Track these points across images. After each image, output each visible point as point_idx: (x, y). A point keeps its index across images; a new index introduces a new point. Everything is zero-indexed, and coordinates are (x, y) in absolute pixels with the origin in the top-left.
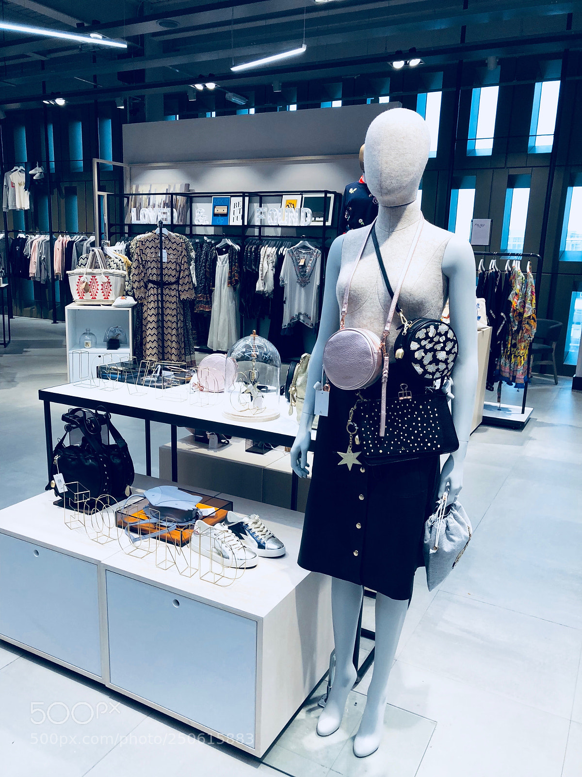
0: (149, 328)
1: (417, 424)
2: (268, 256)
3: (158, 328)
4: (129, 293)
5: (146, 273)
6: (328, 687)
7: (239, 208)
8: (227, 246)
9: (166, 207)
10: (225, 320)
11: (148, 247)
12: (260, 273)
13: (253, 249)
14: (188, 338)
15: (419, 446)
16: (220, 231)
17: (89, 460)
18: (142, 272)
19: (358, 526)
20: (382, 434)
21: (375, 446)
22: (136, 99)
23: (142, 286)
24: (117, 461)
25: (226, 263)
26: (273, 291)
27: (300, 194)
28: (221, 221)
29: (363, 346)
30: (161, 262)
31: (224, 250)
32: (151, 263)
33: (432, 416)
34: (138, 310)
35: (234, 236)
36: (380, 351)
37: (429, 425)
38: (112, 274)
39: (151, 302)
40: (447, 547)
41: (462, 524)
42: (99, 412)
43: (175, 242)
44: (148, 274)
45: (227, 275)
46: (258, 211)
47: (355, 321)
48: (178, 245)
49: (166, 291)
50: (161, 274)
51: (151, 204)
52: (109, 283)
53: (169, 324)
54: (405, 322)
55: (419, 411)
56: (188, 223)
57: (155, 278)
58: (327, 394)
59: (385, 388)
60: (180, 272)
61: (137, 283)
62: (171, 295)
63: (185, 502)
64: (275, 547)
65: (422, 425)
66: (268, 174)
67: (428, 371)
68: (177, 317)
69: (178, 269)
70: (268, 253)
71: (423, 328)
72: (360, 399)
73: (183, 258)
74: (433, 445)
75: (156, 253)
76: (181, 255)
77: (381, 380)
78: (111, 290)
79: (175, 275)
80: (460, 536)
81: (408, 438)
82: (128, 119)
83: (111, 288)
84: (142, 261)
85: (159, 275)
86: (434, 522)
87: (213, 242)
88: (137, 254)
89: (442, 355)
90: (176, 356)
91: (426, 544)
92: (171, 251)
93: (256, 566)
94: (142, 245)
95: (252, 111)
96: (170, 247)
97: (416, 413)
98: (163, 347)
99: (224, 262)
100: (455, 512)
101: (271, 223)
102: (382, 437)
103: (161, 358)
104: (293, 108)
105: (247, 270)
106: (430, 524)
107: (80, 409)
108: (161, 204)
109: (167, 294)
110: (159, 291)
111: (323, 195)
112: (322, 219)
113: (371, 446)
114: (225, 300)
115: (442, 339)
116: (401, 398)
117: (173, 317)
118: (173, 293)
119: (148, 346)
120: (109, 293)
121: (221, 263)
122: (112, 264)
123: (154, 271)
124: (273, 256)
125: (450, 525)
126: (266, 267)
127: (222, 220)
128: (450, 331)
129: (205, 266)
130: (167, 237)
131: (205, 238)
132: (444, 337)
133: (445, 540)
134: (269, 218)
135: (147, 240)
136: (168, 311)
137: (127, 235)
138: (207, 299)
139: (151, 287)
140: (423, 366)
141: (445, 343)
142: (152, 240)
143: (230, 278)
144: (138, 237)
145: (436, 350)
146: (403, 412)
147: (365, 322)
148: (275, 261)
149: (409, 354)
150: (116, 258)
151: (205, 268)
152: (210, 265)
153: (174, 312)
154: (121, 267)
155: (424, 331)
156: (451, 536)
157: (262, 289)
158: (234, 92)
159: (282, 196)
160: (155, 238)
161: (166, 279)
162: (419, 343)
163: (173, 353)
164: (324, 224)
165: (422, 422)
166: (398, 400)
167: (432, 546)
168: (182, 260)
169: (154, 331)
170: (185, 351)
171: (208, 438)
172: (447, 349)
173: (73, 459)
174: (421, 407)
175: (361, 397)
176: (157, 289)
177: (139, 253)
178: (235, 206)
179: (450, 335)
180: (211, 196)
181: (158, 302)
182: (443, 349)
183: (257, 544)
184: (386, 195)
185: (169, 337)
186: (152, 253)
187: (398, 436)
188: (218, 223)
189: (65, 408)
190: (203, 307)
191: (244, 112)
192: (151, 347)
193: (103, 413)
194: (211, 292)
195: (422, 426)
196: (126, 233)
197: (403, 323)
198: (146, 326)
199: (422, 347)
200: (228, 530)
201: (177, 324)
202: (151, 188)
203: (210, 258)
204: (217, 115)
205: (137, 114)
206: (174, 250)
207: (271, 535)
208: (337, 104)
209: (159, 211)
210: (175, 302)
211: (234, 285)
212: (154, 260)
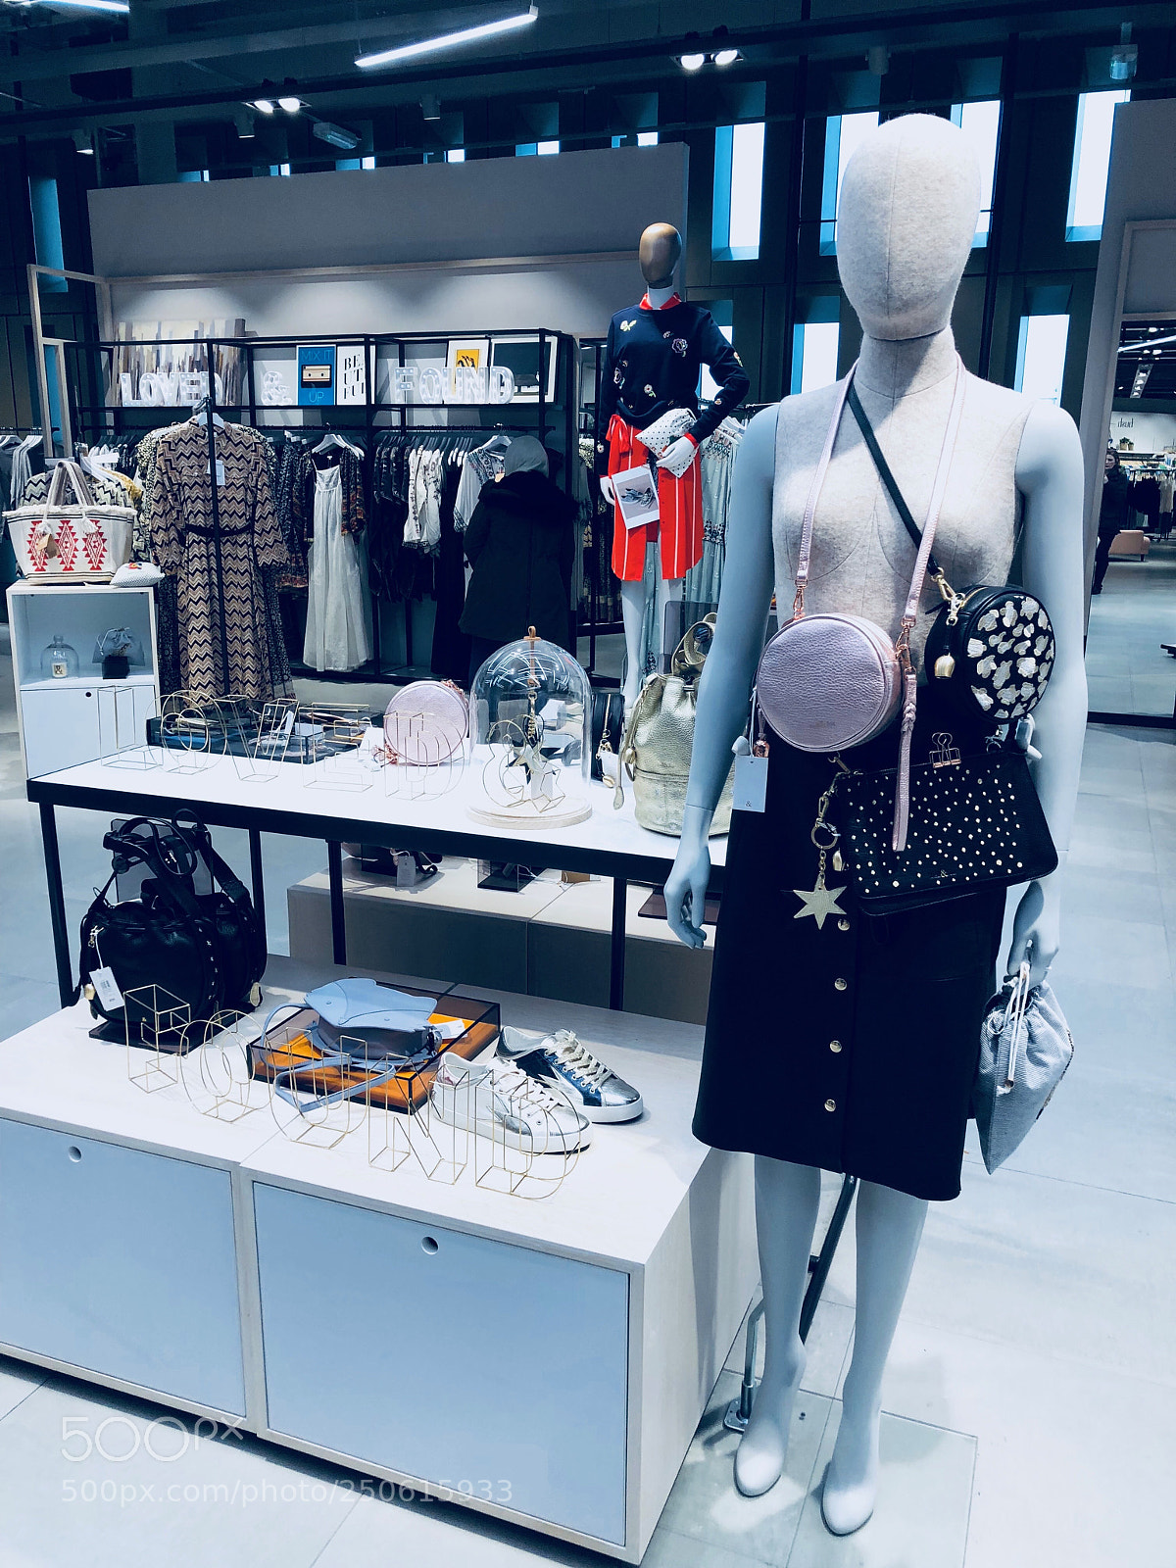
0: (194, 628)
1: (971, 820)
2: (426, 468)
3: (212, 627)
4: (141, 554)
5: (181, 511)
6: (743, 1387)
7: (356, 369)
8: (336, 450)
9: (195, 370)
10: (339, 607)
11: (182, 454)
12: (411, 504)
13: (392, 455)
14: (277, 647)
15: (977, 866)
16: (317, 419)
17: (171, 932)
18: (173, 508)
19: (835, 1048)
20: (899, 844)
21: (882, 873)
22: (111, 135)
23: (174, 539)
24: (228, 930)
25: (335, 484)
26: (441, 541)
27: (486, 338)
28: (318, 398)
29: (859, 654)
30: (214, 484)
31: (330, 457)
32: (191, 488)
33: (1002, 800)
34: (166, 593)
35: (348, 428)
36: (897, 663)
37: (998, 820)
38: (106, 516)
39: (195, 572)
40: (1034, 1078)
41: (1056, 1026)
42: (181, 824)
43: (241, 442)
44: (186, 513)
45: (339, 511)
46: (398, 376)
47: (826, 598)
48: (247, 448)
49: (227, 549)
50: (216, 513)
51: (162, 363)
52: (101, 534)
53: (236, 619)
54: (949, 595)
55: (977, 789)
56: (246, 402)
57: (200, 521)
58: (762, 763)
59: (908, 746)
60: (254, 506)
61: (161, 534)
62: (238, 557)
63: (407, 1014)
64: (621, 1099)
65: (984, 820)
66: (414, 297)
67: (1002, 701)
68: (252, 602)
69: (250, 500)
70: (424, 462)
71: (993, 608)
72: (842, 770)
73: (259, 476)
74: (1007, 863)
75: (201, 467)
76: (255, 470)
77: (901, 726)
78: (104, 550)
79: (244, 514)
80: (1056, 1052)
81: (955, 850)
82: (99, 179)
83: (105, 545)
84: (172, 484)
85: (208, 515)
86: (1002, 1027)
87: (304, 442)
88: (160, 469)
89: (1027, 667)
90: (254, 686)
91: (986, 1075)
92: (232, 462)
93: (588, 1147)
94: (170, 450)
95: (369, 163)
96: (231, 454)
97: (970, 795)
98: (226, 669)
99: (331, 484)
100: (1042, 1002)
101: (428, 399)
102: (899, 853)
103: (222, 691)
104: (456, 156)
105: (381, 499)
106: (991, 1031)
107: (144, 821)
108: (184, 363)
109: (229, 554)
110: (212, 549)
111: (536, 339)
112: (536, 389)
113: (873, 872)
114: (337, 563)
115: (1029, 631)
116: (938, 765)
117: (244, 602)
118: (242, 552)
119: (193, 667)
120: (102, 556)
121: (324, 485)
122: (100, 493)
123: (199, 506)
124: (437, 469)
125: (1037, 1032)
126: (423, 491)
127: (320, 395)
128: (1042, 613)
129: (290, 493)
130: (224, 432)
131: (287, 434)
132: (1032, 625)
133: (1028, 1065)
134: (424, 389)
135: (181, 439)
136: (231, 592)
137: (111, 432)
138: (297, 562)
139: (194, 541)
140: (992, 692)
141: (1033, 638)
142: (191, 439)
143: (346, 517)
144: (156, 434)
145: (1018, 656)
146: (941, 795)
147: (849, 599)
148: (440, 478)
149: (965, 665)
150: (109, 480)
151: (291, 497)
152: (300, 491)
153: (247, 593)
154: (121, 500)
155: (995, 613)
156: (1039, 1055)
157: (416, 537)
158: (331, 122)
159: (447, 341)
160: (197, 436)
161: (225, 521)
162: (986, 642)
163: (248, 681)
164: (542, 398)
165: (983, 815)
166: (930, 768)
167: (999, 1079)
168: (257, 481)
169: (206, 635)
170: (271, 674)
171: (396, 863)
172: (1037, 652)
173: (136, 934)
174: (980, 782)
175: (843, 766)
176: (207, 544)
177: (163, 468)
178: (348, 366)
179: (1042, 622)
180: (294, 345)
181: (209, 572)
182: (1030, 653)
183: (582, 1097)
184: (898, 314)
185: (237, 645)
186: (191, 467)
187: (933, 846)
188: (312, 402)
189: (103, 821)
190: (291, 580)
191: (351, 165)
192: (199, 670)
193: (189, 825)
194: (306, 547)
195: (984, 822)
196: (110, 428)
197: (946, 597)
198: (185, 625)
199: (991, 651)
200: (517, 1070)
201: (254, 617)
202: (159, 329)
203: (301, 476)
204: (293, 171)
205: (120, 169)
206: (238, 460)
207: (607, 1074)
208: (550, 148)
209: (183, 379)
210: (246, 571)
211: (356, 531)
212: (196, 483)
